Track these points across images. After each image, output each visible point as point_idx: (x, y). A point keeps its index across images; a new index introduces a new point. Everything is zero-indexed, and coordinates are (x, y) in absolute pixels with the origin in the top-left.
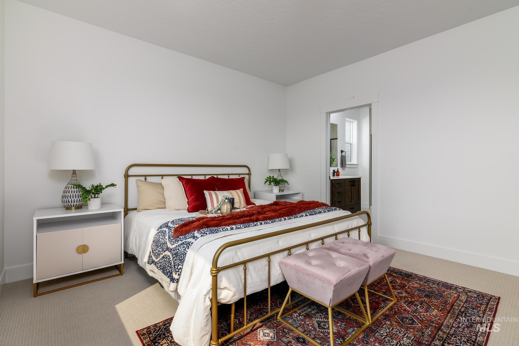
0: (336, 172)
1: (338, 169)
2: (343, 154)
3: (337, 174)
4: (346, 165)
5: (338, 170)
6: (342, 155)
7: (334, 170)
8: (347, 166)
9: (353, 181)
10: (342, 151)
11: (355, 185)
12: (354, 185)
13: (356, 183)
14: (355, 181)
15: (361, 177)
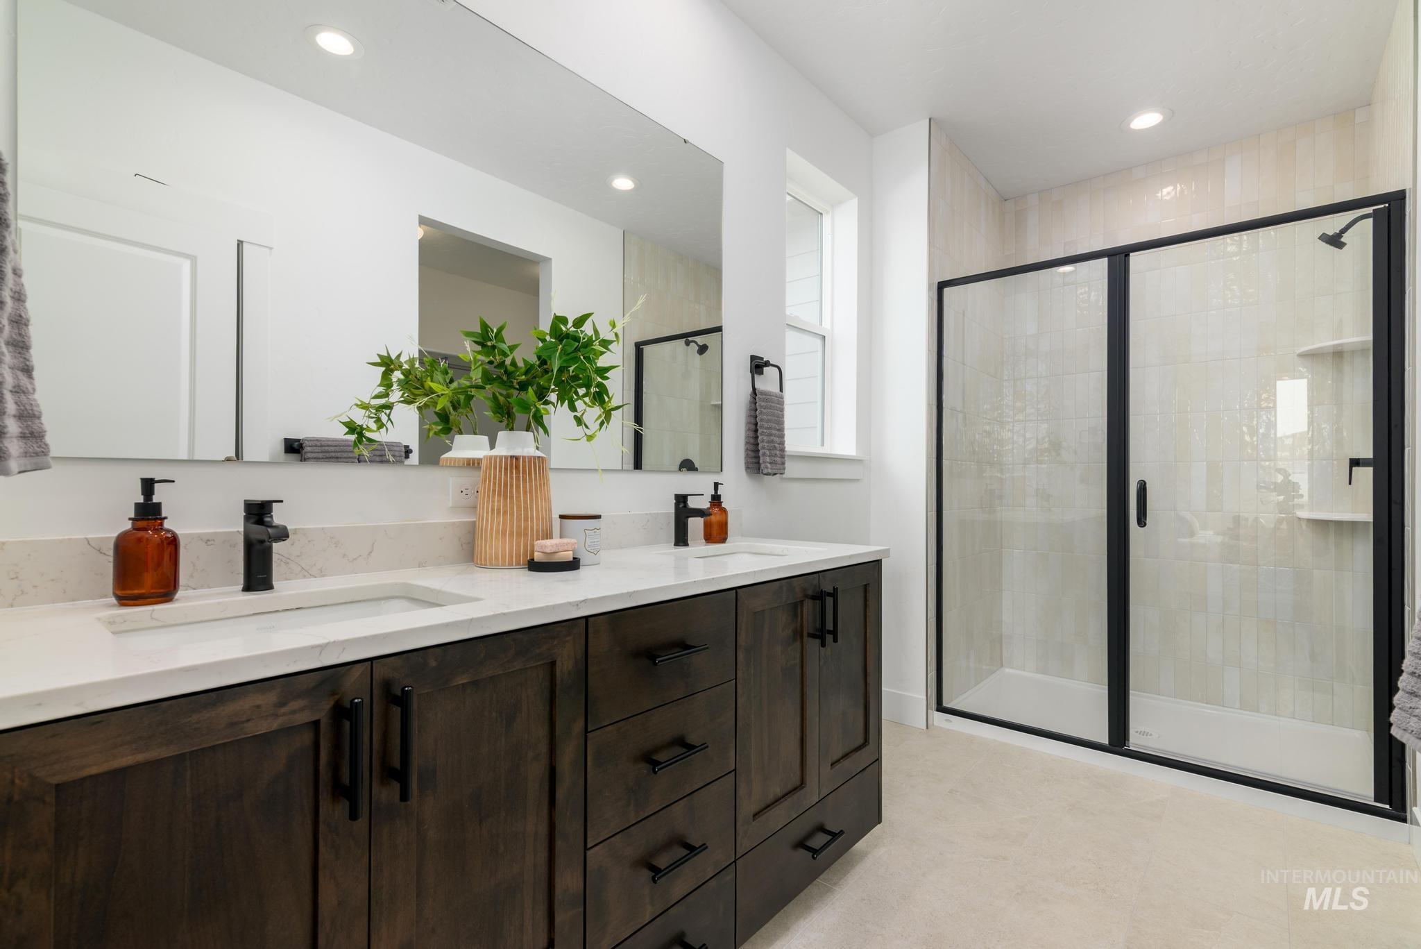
0: (699, 513)
1: (716, 485)
2: (767, 382)
3: (707, 526)
4: (783, 457)
5: (716, 499)
6: (754, 389)
7: (681, 499)
8: (792, 469)
9: (819, 596)
10: (758, 366)
11: (834, 633)
12: (830, 626)
13: (848, 607)
14: (834, 594)
15: (887, 552)
